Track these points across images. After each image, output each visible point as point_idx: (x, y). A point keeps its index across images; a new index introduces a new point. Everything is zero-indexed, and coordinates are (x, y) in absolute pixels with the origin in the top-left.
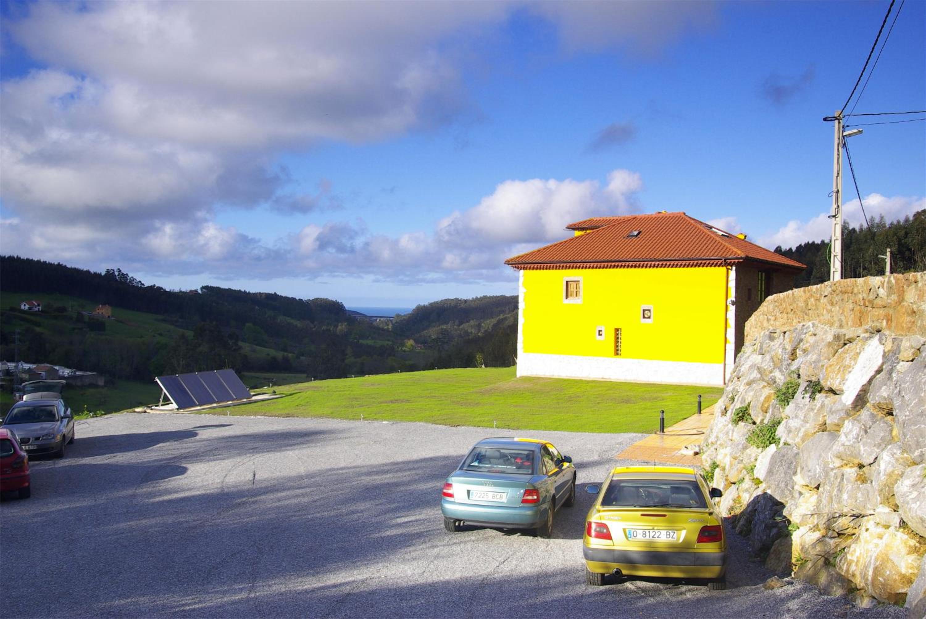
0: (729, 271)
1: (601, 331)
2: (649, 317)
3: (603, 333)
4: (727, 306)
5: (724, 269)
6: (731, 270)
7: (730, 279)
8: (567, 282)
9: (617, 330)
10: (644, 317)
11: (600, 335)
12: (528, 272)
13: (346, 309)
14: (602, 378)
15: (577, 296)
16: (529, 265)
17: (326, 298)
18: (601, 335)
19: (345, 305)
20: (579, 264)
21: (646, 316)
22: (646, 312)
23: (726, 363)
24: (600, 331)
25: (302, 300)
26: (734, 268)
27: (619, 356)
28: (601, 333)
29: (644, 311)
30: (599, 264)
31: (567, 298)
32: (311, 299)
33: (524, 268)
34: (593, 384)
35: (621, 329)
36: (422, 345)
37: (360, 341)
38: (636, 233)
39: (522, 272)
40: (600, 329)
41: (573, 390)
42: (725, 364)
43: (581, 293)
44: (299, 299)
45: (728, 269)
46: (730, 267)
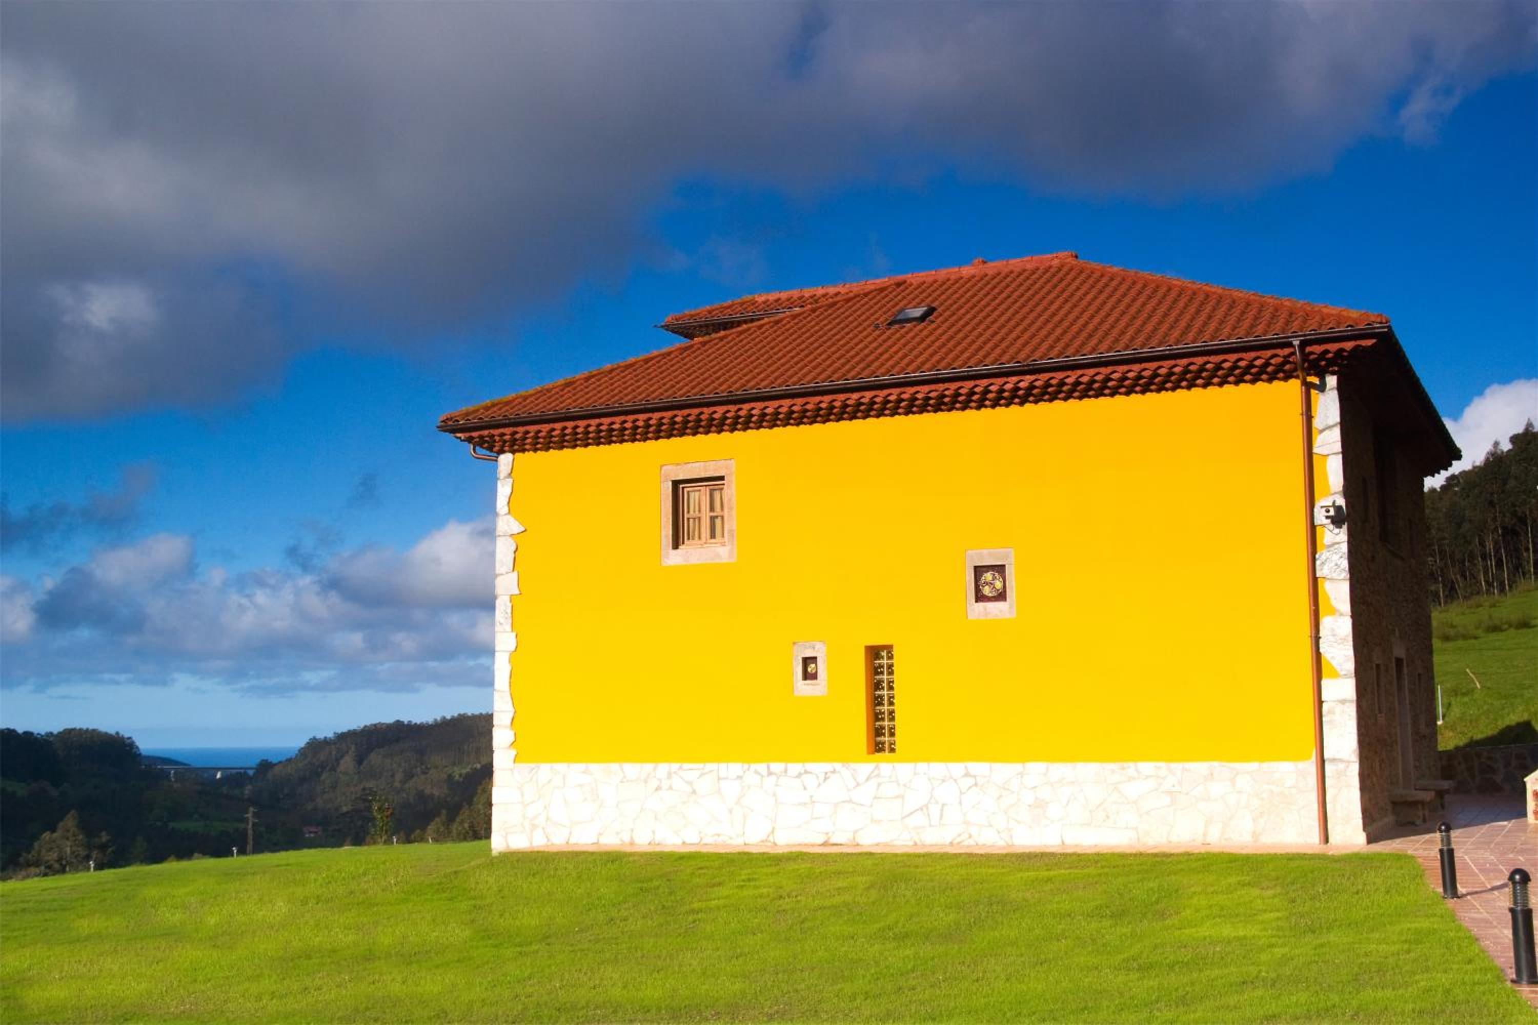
0: (1313, 392)
1: (814, 659)
2: (1001, 596)
3: (822, 668)
4: (1313, 529)
5: (1294, 386)
6: (1322, 388)
7: (1317, 423)
8: (676, 484)
9: (874, 652)
10: (980, 597)
11: (807, 676)
12: (530, 459)
13: (144, 753)
14: (825, 844)
15: (713, 536)
16: (533, 428)
17: (91, 727)
18: (814, 676)
19: (137, 744)
20: (720, 410)
21: (987, 591)
22: (988, 576)
23: (1326, 756)
24: (807, 661)
25: (31, 734)
26: (1332, 381)
27: (887, 754)
28: (811, 668)
29: (979, 571)
30: (800, 401)
31: (676, 546)
32: (55, 732)
33: (513, 442)
34: (804, 867)
35: (889, 648)
36: (320, 828)
37: (172, 825)
38: (918, 312)
39: (505, 460)
40: (809, 654)
41: (724, 891)
42: (1322, 762)
43: (732, 521)
44: (26, 733)
45: (1308, 386)
46: (1315, 380)
